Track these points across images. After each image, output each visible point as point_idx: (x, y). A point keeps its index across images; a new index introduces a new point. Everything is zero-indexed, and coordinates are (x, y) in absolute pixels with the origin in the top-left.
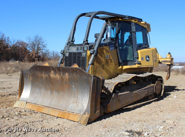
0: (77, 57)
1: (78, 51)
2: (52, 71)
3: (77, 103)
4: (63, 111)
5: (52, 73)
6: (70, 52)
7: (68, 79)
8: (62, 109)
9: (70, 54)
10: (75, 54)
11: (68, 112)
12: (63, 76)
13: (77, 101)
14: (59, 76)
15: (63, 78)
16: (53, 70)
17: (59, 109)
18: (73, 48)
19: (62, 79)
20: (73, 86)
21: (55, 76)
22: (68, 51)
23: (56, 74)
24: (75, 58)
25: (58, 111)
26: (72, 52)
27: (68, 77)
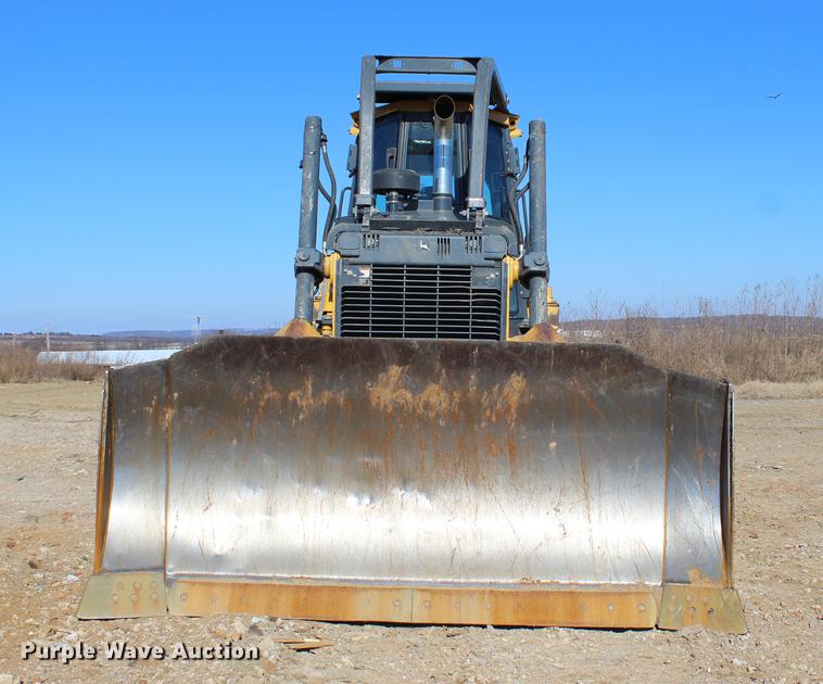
2: (395, 370)
5: (393, 379)
6: (383, 261)
7: (521, 406)
9: (385, 270)
10: (422, 270)
12: (480, 392)
14: (443, 395)
15: (479, 404)
16: (402, 363)
18: (405, 238)
19: (468, 410)
20: (553, 445)
21: (409, 396)
23: (425, 384)
27: (522, 395)
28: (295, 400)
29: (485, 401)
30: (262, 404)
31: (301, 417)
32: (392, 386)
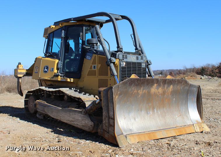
0: (138, 68)
1: (138, 61)
2: (155, 85)
3: (182, 116)
4: (175, 127)
5: (155, 87)
6: (128, 61)
7: (171, 91)
8: (174, 127)
9: (128, 63)
10: (134, 63)
11: (180, 127)
12: (166, 89)
13: (180, 114)
14: (161, 90)
17: (171, 128)
18: (131, 56)
19: (164, 93)
20: (174, 99)
22: (125, 60)
23: (159, 87)
24: (135, 68)
25: (173, 130)
26: (131, 61)
27: (172, 90)
28: (139, 92)
29: (166, 91)
30: (133, 93)
31: (139, 96)
32: (154, 88)
